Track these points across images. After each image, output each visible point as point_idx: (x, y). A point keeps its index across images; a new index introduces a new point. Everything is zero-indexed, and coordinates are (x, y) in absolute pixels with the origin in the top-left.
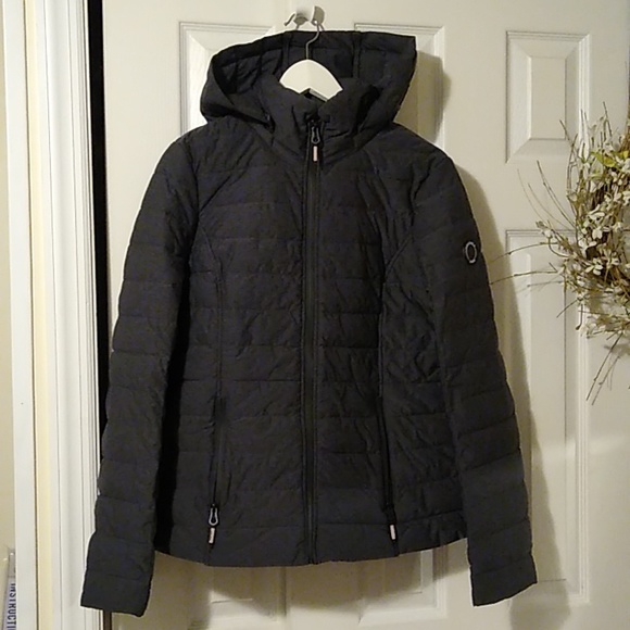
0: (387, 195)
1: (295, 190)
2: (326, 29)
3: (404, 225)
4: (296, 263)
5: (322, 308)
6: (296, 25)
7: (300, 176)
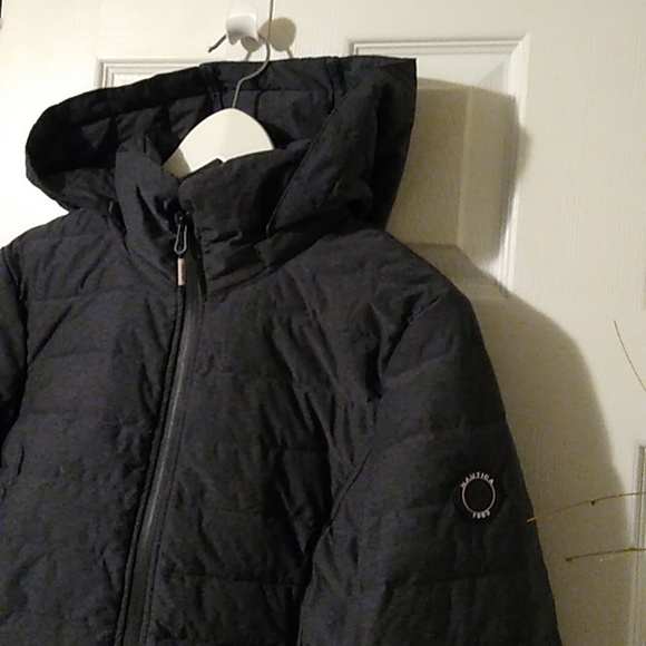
0: (331, 358)
1: (156, 337)
2: (295, 56)
3: (363, 419)
4: (127, 470)
5: (162, 562)
6: (246, 52)
7: (170, 312)
